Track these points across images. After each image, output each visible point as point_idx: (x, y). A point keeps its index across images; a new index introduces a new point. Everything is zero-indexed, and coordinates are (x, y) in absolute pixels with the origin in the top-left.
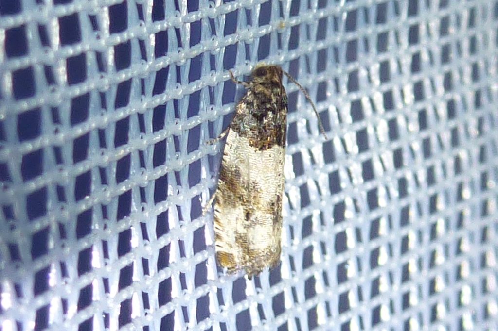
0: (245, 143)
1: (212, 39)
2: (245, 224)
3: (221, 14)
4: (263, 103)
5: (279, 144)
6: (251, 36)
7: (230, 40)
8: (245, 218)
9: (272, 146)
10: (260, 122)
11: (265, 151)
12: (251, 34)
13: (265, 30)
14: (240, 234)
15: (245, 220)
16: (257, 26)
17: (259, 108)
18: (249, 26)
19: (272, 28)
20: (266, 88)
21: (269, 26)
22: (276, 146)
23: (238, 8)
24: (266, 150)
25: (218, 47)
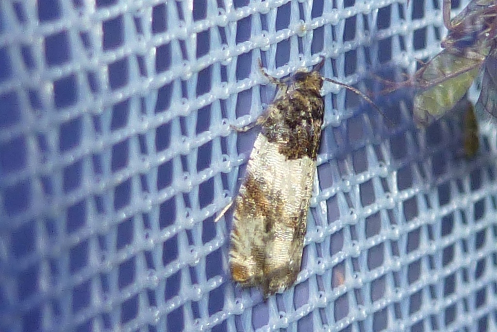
0: (274, 149)
1: (222, 49)
2: (263, 236)
3: (232, 22)
4: (298, 110)
5: (310, 156)
6: (268, 42)
7: (243, 48)
8: (265, 230)
9: (302, 156)
10: (292, 130)
11: (293, 161)
12: (267, 40)
13: (283, 34)
14: (257, 246)
15: (264, 231)
16: (274, 31)
17: (293, 115)
18: (265, 32)
19: (291, 31)
20: (303, 94)
21: (288, 30)
22: (306, 157)
23: (251, 13)
24: (295, 159)
25: (229, 57)
